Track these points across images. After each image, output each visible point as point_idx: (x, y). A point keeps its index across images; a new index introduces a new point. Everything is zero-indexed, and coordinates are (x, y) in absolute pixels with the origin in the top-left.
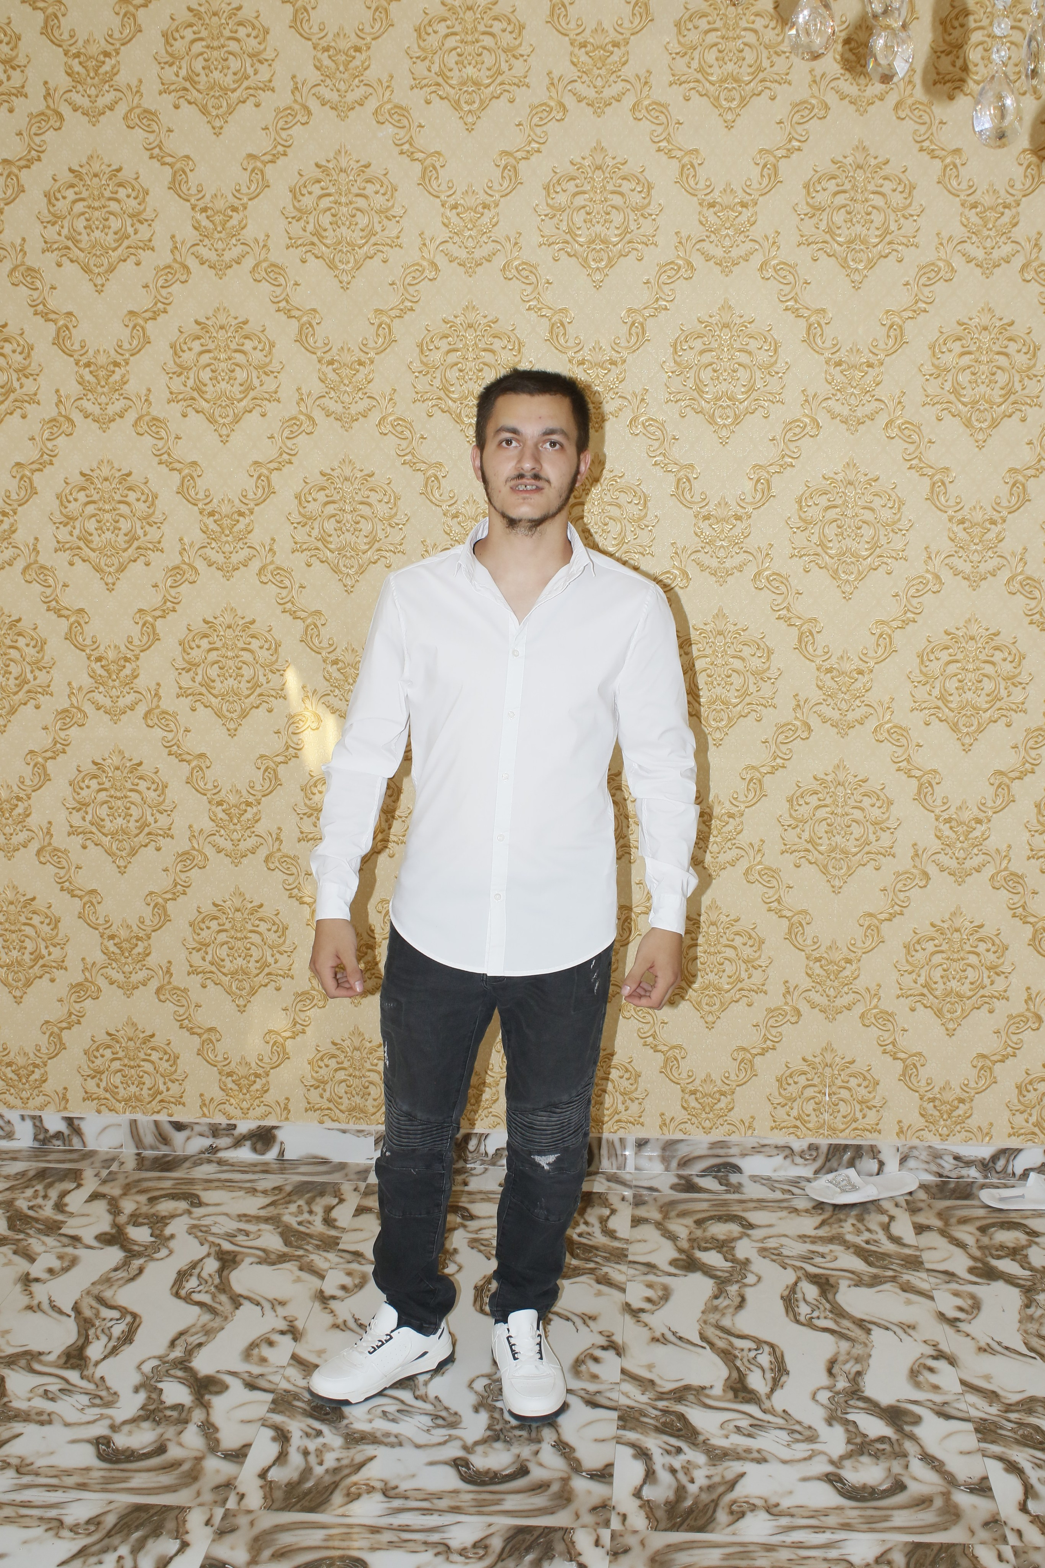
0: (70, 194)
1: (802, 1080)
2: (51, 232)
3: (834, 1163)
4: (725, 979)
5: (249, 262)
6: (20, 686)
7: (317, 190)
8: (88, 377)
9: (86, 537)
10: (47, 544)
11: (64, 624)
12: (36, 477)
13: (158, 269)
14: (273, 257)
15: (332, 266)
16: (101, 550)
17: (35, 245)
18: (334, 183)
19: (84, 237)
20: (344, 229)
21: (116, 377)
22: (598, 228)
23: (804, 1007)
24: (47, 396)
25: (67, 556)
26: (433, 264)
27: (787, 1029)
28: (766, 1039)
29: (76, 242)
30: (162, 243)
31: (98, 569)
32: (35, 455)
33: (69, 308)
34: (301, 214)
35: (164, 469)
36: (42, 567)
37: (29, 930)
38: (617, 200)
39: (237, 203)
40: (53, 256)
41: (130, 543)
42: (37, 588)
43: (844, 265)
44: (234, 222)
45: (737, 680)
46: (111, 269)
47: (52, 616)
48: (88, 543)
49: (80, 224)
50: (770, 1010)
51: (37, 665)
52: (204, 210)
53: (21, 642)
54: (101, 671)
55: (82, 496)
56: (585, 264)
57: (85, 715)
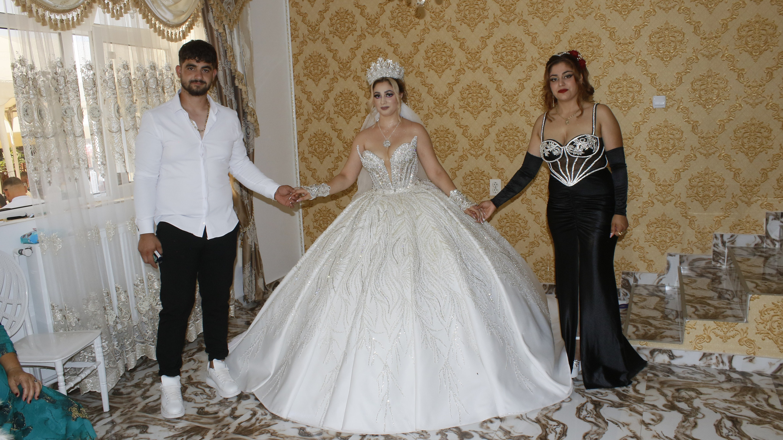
0: (336, 18)
1: (541, 264)
2: (331, 29)
3: (551, 291)
4: (517, 233)
5: (381, 32)
6: (326, 151)
7: (397, 11)
8: (341, 66)
9: (341, 110)
10: (332, 112)
11: (336, 133)
12: (329, 94)
13: (358, 36)
14: (387, 30)
15: (402, 31)
16: (345, 113)
17: (327, 32)
18: (402, 9)
19: (339, 29)
20: (405, 21)
21: (348, 66)
22: (472, 15)
23: (540, 242)
24: (331, 72)
25: (337, 115)
26: (429, 29)
27: (535, 248)
28: (529, 251)
29: (337, 31)
30: (359, 29)
31: (345, 118)
32: (328, 88)
33: (336, 48)
34: (394, 18)
35: (360, 90)
36: (331, 118)
37: (329, 218)
38: (477, 6)
39: (377, 17)
40: (332, 35)
41: (352, 110)
42: (330, 124)
43: (542, 19)
44: (377, 22)
45: (516, 143)
46: (346, 37)
47: (333, 131)
48: (342, 111)
49: (338, 26)
50: (530, 243)
51: (330, 145)
52: (369, 19)
53: (326, 139)
54: (346, 146)
55: (340, 99)
56: (469, 25)
57: (342, 158)
